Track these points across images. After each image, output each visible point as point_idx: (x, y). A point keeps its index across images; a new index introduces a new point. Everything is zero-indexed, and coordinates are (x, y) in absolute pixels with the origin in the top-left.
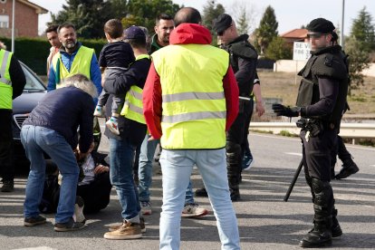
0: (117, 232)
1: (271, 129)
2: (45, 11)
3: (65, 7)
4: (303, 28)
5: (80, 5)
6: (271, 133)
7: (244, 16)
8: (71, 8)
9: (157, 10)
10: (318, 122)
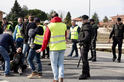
0: (31, 76)
1: (69, 46)
2: (5, 13)
3: (10, 12)
4: (78, 18)
5: (15, 12)
6: (70, 47)
7: (61, 14)
8: (12, 12)
9: (37, 13)
10: (85, 43)
